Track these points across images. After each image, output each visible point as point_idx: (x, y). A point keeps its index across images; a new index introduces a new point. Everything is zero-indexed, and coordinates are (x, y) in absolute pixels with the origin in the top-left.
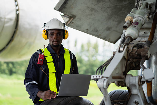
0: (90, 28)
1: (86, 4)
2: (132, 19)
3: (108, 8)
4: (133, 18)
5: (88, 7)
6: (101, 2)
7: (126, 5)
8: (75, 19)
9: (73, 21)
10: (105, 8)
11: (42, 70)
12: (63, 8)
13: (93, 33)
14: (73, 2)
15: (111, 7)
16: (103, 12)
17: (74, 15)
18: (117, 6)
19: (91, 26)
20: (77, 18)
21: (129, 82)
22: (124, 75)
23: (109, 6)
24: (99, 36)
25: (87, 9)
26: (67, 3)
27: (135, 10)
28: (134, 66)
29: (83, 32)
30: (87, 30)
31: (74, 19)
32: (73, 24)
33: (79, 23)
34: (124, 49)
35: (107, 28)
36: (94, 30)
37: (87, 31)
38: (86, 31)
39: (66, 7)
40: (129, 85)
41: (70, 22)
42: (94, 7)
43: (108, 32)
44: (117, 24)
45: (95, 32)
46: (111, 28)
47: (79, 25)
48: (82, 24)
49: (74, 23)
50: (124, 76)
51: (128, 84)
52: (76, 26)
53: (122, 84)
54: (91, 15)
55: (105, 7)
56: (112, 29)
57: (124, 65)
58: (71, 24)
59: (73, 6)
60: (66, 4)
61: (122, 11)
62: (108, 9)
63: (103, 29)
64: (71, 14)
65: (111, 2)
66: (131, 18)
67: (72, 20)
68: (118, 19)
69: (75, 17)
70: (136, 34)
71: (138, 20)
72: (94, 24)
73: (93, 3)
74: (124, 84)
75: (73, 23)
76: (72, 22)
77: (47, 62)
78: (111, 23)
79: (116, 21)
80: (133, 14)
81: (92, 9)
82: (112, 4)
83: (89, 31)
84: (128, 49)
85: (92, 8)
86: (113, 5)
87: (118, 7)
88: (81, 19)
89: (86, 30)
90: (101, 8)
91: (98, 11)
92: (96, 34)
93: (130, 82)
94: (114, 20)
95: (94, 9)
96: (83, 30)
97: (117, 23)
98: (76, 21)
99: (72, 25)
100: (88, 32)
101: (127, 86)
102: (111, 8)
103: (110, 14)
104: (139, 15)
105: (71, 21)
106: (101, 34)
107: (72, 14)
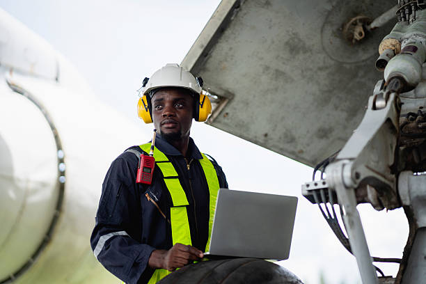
0: (274, 130)
1: (262, 59)
2: (398, 46)
3: (320, 69)
4: (400, 42)
5: (267, 68)
6: (301, 52)
7: (368, 62)
8: (234, 104)
9: (227, 110)
10: (311, 70)
11: (152, 200)
12: (201, 70)
13: (281, 146)
14: (227, 53)
15: (327, 68)
16: (308, 83)
17: (230, 91)
18: (345, 65)
19: (276, 126)
20: (237, 99)
21: (409, 191)
22: (392, 173)
23: (321, 64)
24: (299, 155)
25: (264, 72)
26: (211, 57)
27: (402, 26)
28: (416, 160)
29: (256, 143)
30: (266, 135)
31: (229, 102)
32: (228, 119)
33: (242, 116)
34: (386, 102)
35: (319, 130)
36: (286, 136)
37: (265, 141)
38: (261, 140)
39: (208, 66)
40: (410, 199)
41: (220, 114)
42: (283, 68)
43: (323, 143)
44: (347, 120)
45: (288, 142)
46: (331, 130)
47: (243, 122)
48: (252, 117)
49: (230, 115)
50: (394, 176)
51: (408, 198)
52: (236, 126)
53: (389, 200)
54: (276, 89)
55: (311, 67)
56: (334, 134)
57: (392, 148)
58: (221, 118)
59: (225, 63)
60: (207, 60)
61: (358, 80)
62: (319, 73)
63: (308, 132)
64: (221, 89)
65: (327, 53)
66: (393, 42)
67: (226, 106)
68: (348, 103)
69: (233, 98)
70: (415, 71)
71: (415, 43)
72: (283, 118)
73: (278, 56)
74: (394, 199)
75: (227, 114)
76: (224, 113)
77: (163, 177)
78: (329, 115)
79: (342, 110)
80: (397, 33)
81: (279, 74)
82: (331, 58)
83: (271, 139)
84: (398, 100)
85: (277, 71)
86: (333, 62)
87: (348, 66)
88: (247, 104)
89: (263, 138)
90: (300, 72)
91: (292, 81)
92: (290, 147)
93: (412, 191)
94: (336, 108)
95: (283, 73)
96: (256, 137)
97: (344, 115)
98: (235, 109)
99: (226, 121)
100: (270, 141)
101: (404, 202)
102: (327, 71)
103: (326, 89)
104: (415, 33)
105: (223, 109)
106: (304, 150)
107: (223, 87)
